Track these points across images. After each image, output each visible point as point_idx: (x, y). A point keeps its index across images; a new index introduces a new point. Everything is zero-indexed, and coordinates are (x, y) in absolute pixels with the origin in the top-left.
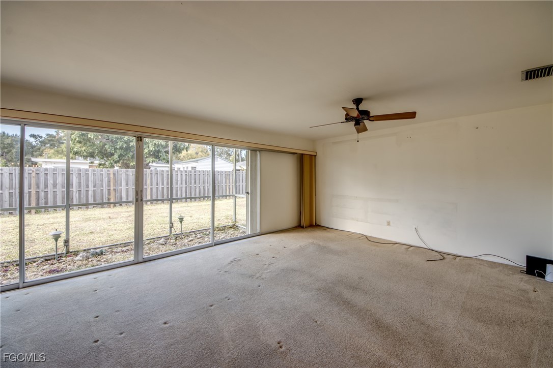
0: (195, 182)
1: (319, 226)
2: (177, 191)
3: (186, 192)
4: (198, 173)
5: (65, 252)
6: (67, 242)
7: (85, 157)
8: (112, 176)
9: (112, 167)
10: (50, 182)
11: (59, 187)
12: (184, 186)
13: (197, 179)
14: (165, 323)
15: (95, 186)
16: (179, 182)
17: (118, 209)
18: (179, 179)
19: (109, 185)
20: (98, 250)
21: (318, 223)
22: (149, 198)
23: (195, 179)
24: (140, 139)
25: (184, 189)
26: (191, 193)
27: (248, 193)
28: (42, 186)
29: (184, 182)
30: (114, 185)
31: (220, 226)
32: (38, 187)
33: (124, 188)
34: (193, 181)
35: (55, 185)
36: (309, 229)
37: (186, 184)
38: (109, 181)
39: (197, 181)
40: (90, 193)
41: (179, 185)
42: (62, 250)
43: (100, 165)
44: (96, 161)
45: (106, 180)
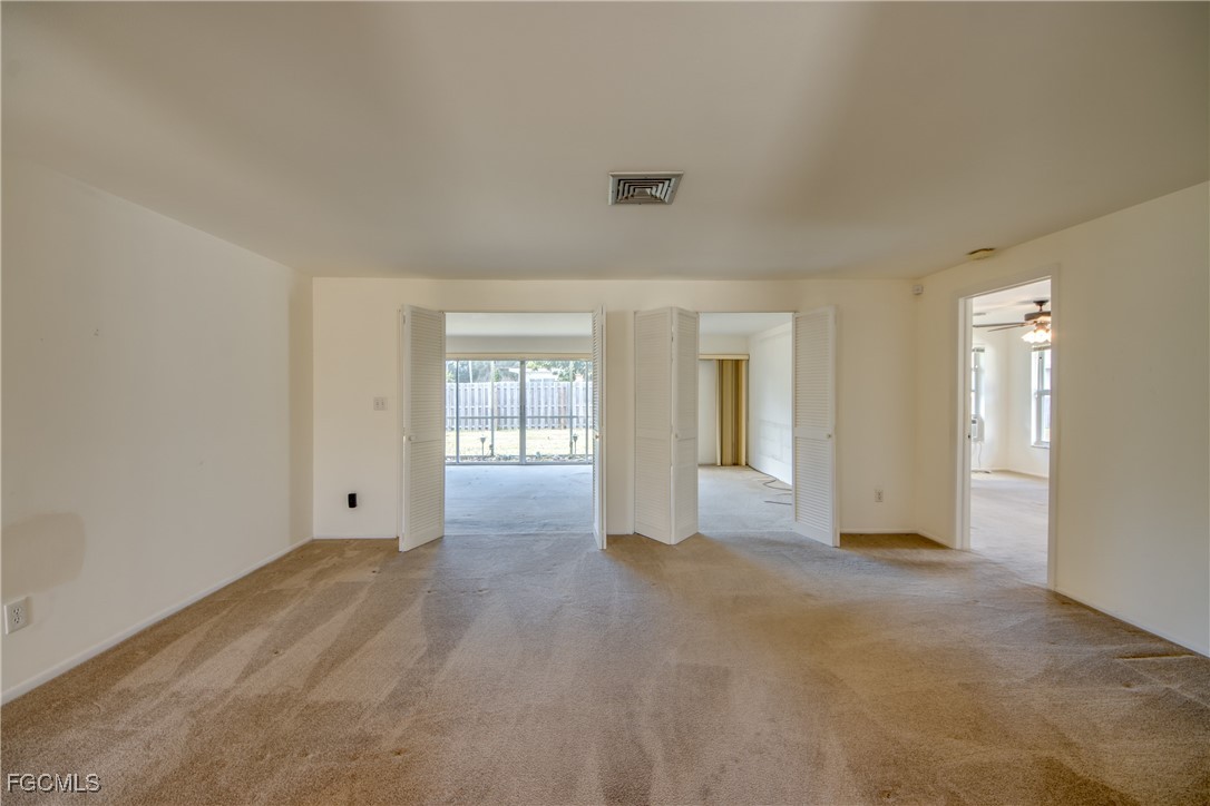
6: (491, 447)
8: (562, 391)
10: (509, 397)
15: (546, 403)
24: (523, 363)
28: (502, 402)
30: (565, 402)
38: (559, 397)
42: (487, 452)
43: (561, 376)
44: (559, 370)
45: (556, 395)
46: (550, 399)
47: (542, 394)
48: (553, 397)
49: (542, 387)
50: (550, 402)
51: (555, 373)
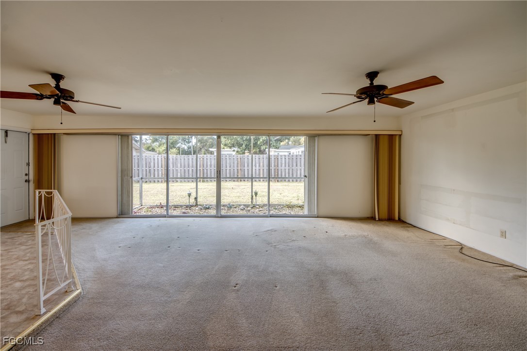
0: (297, 165)
1: (403, 222)
2: (282, 172)
3: (289, 173)
4: (299, 157)
5: (195, 204)
6: (196, 199)
7: (230, 147)
8: (239, 160)
9: (244, 153)
10: (209, 163)
11: (212, 166)
12: (287, 168)
13: (299, 162)
14: (198, 250)
15: (230, 167)
16: (283, 165)
17: (242, 183)
18: (283, 162)
19: (238, 167)
20: (207, 206)
21: (402, 218)
22: (273, 176)
23: (297, 162)
24: (219, 137)
25: (287, 171)
26: (293, 174)
27: (305, 176)
29: (287, 165)
30: (241, 166)
31: (292, 204)
32: (204, 167)
33: (246, 168)
34: (295, 164)
35: (211, 166)
36: (387, 223)
37: (289, 166)
38: (238, 164)
39: (299, 164)
40: (228, 171)
41: (283, 168)
43: (237, 152)
44: (236, 149)
45: (236, 162)
46: (232, 164)
47: (228, 162)
48: (234, 163)
49: (228, 158)
50: (232, 166)
51: (234, 151)
